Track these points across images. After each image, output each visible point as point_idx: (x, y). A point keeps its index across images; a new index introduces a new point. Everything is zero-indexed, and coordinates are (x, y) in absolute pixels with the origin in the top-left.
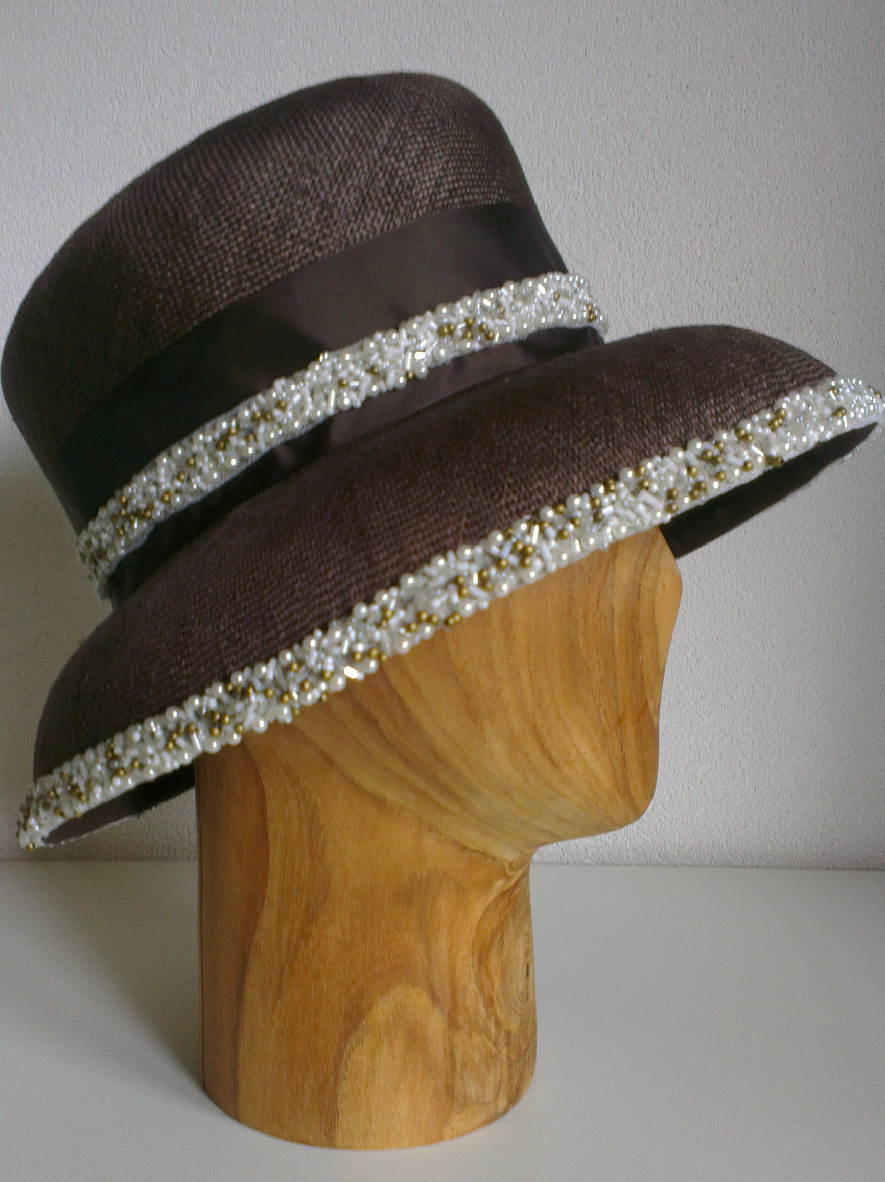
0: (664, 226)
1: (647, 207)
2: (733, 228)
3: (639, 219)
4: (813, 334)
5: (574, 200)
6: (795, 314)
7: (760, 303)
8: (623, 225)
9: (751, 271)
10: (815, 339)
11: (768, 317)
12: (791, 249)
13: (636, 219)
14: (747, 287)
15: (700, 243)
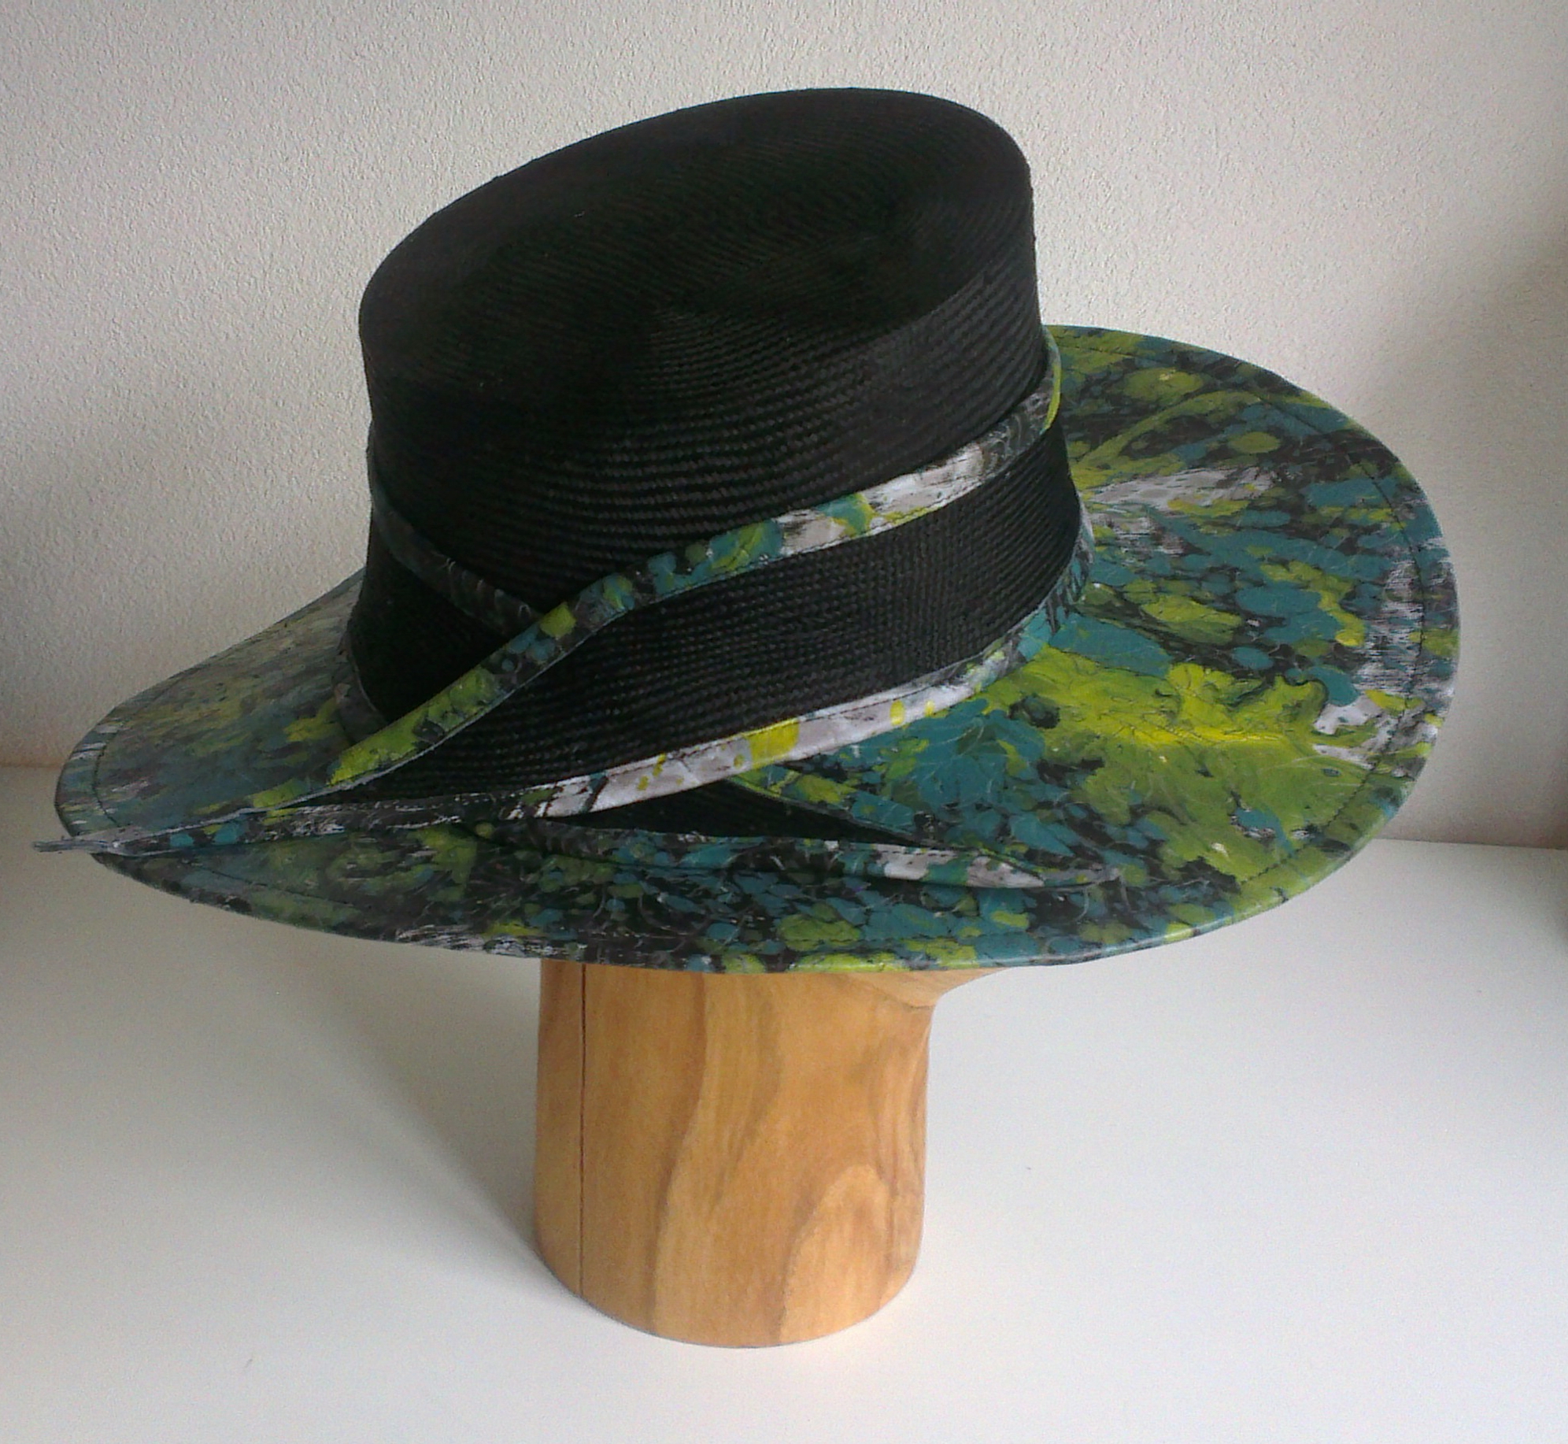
0: (936, 67)
1: (917, 45)
2: (1020, 72)
3: (906, 58)
4: (1109, 202)
5: (828, 32)
6: (1091, 177)
7: (1048, 164)
8: (886, 66)
9: (1039, 125)
10: (1112, 208)
11: (1058, 179)
12: (1088, 98)
13: (903, 58)
14: (1033, 143)
15: (980, 87)
